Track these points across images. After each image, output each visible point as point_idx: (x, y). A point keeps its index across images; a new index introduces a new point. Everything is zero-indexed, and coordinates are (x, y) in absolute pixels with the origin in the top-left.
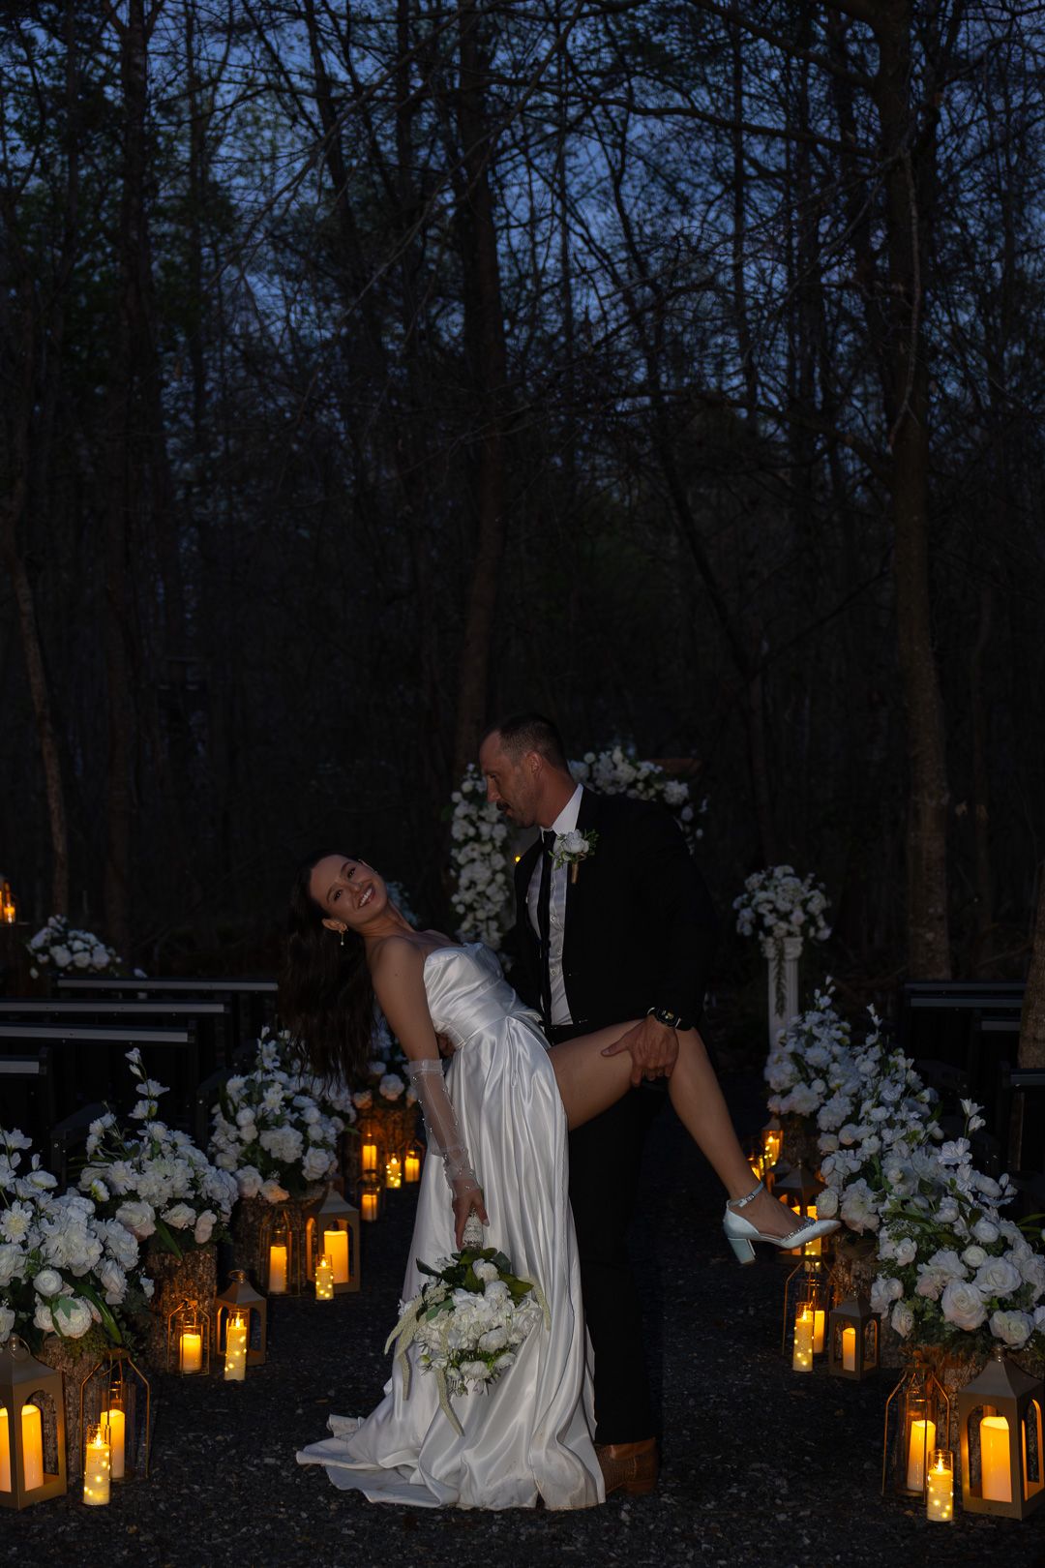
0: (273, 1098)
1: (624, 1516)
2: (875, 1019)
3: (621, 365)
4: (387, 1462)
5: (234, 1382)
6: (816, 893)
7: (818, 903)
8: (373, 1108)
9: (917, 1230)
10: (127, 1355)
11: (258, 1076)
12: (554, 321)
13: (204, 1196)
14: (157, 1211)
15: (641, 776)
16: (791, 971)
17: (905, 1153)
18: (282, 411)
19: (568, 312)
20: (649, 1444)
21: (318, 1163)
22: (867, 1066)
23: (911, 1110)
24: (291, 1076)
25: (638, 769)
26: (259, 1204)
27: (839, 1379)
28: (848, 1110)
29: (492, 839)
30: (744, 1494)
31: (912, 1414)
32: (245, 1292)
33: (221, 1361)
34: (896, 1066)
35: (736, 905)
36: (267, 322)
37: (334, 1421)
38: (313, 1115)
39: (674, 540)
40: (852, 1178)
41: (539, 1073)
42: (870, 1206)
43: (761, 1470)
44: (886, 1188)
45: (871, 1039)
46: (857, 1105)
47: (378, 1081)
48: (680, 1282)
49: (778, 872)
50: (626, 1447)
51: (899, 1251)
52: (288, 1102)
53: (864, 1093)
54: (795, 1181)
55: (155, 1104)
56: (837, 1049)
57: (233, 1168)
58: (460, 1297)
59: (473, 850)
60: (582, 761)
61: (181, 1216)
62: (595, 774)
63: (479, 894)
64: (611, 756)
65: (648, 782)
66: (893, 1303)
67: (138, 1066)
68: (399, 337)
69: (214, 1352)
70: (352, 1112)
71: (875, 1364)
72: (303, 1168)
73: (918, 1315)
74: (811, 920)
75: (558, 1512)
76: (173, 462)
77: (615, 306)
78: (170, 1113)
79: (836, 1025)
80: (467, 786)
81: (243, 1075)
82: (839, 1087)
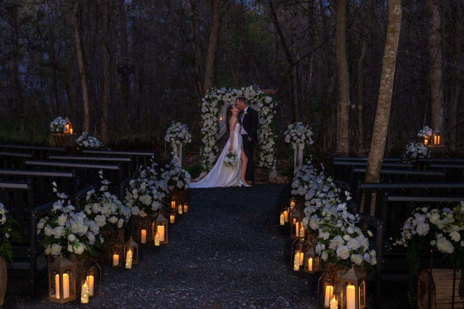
0: (143, 186)
2: (323, 167)
5: (128, 269)
6: (309, 130)
8: (174, 190)
9: (330, 230)
10: (95, 260)
11: (139, 180)
13: (121, 214)
14: (107, 218)
15: (258, 95)
16: (301, 153)
17: (329, 207)
21: (156, 206)
22: (320, 181)
23: (331, 194)
24: (149, 180)
25: (257, 92)
26: (138, 217)
27: (307, 273)
28: (313, 194)
29: (213, 112)
31: (327, 284)
32: (133, 243)
33: (125, 263)
35: (285, 133)
38: (155, 192)
40: (313, 214)
42: (318, 222)
45: (321, 173)
46: (316, 193)
47: (176, 182)
48: (262, 244)
49: (298, 124)
51: (324, 236)
52: (147, 188)
53: (318, 189)
54: (298, 215)
55: (107, 187)
56: (312, 176)
57: (131, 206)
59: (208, 115)
60: (241, 90)
61: (114, 220)
62: (244, 94)
63: (209, 128)
64: (249, 88)
65: (260, 96)
66: (322, 251)
67: (102, 175)
69: (123, 260)
70: (167, 191)
71: (318, 269)
72: (152, 207)
73: (329, 254)
74: (307, 138)
78: (111, 189)
79: (313, 169)
80: (206, 97)
81: (134, 179)
82: (311, 187)
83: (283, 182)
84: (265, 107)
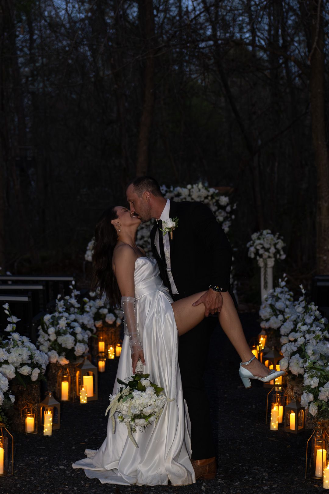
0: (63, 323)
1: (203, 488)
2: (303, 291)
3: (201, 28)
4: (108, 467)
5: (47, 436)
6: (280, 241)
7: (280, 245)
8: (102, 327)
9: (319, 374)
10: (4, 426)
11: (56, 314)
12: (174, 11)
13: (35, 362)
14: (16, 368)
15: (210, 194)
16: (270, 272)
17: (315, 343)
18: (65, 47)
19: (180, 7)
20: (213, 460)
21: (80, 349)
22: (300, 309)
23: (317, 326)
24: (70, 314)
25: (209, 191)
26: (57, 365)
27: (289, 433)
28: (292, 327)
30: (250, 479)
31: (317, 447)
32: (52, 401)
33: (42, 428)
34: (311, 309)
35: (248, 245)
36: (58, 11)
37: (87, 451)
38: (78, 330)
39: (223, 100)
40: (293, 354)
41: (168, 314)
42: (301, 365)
43: (257, 469)
44: (307, 357)
45: (301, 298)
46: (296, 325)
47: (105, 316)
48: (226, 395)
49: (265, 232)
50: (203, 461)
51: (312, 382)
52: (68, 325)
53: (298, 320)
54: (271, 355)
55: (15, 326)
56: (288, 303)
57: (47, 351)
58: (136, 393)
60: (187, 188)
61: (25, 371)
62: (191, 193)
64: (198, 186)
65: (213, 196)
66: (310, 403)
67: (8, 310)
68: (112, 17)
69: (40, 424)
70: (94, 329)
71: (303, 427)
72: (75, 351)
73: (319, 407)
74: (278, 251)
75: (177, 486)
76: (20, 68)
77: (199, 4)
78: (21, 329)
79: (287, 293)
81: (50, 314)
82: (288, 318)
83: (246, 311)
84: (220, 211)
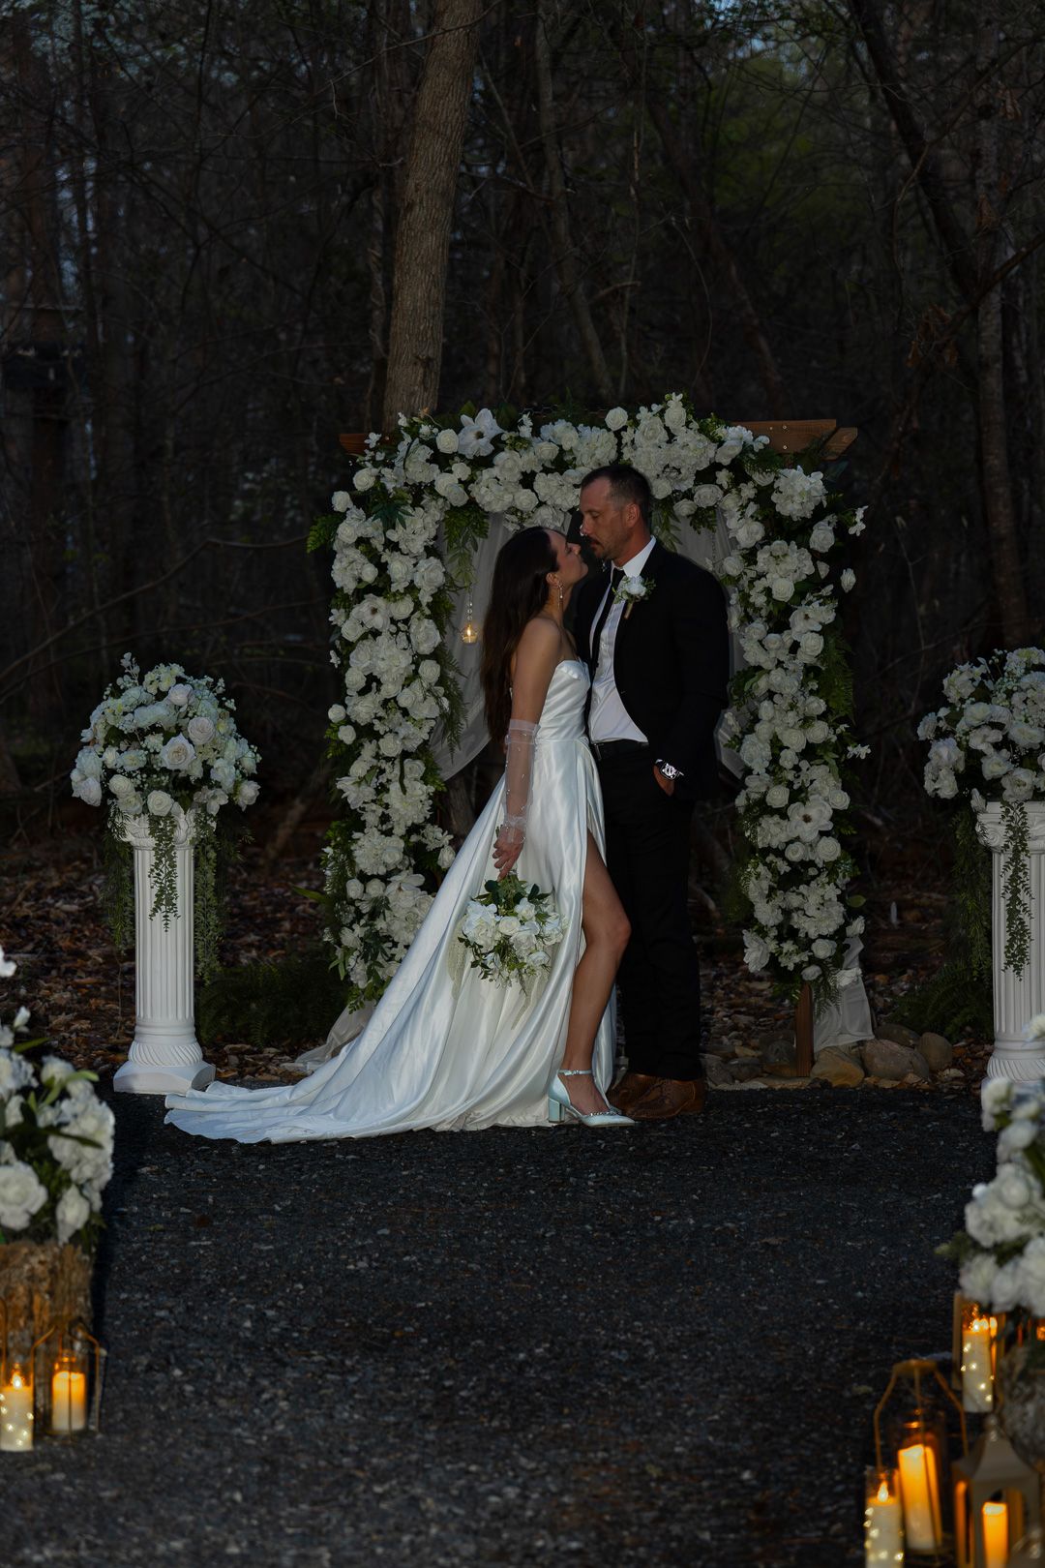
15: (724, 457)
25: (719, 443)
29: (412, 589)
49: (1016, 660)
59: (374, 611)
60: (603, 425)
62: (628, 453)
63: (385, 703)
64: (661, 413)
65: (739, 470)
83: (913, 1079)
84: (778, 545)
